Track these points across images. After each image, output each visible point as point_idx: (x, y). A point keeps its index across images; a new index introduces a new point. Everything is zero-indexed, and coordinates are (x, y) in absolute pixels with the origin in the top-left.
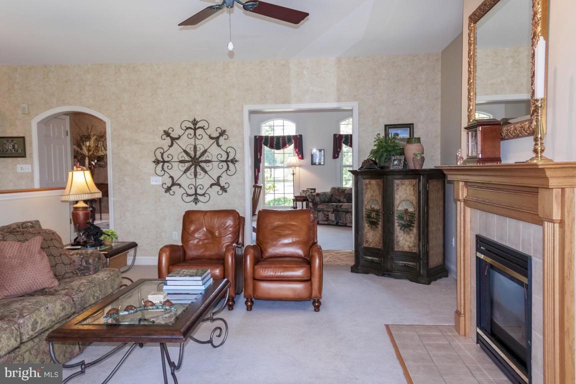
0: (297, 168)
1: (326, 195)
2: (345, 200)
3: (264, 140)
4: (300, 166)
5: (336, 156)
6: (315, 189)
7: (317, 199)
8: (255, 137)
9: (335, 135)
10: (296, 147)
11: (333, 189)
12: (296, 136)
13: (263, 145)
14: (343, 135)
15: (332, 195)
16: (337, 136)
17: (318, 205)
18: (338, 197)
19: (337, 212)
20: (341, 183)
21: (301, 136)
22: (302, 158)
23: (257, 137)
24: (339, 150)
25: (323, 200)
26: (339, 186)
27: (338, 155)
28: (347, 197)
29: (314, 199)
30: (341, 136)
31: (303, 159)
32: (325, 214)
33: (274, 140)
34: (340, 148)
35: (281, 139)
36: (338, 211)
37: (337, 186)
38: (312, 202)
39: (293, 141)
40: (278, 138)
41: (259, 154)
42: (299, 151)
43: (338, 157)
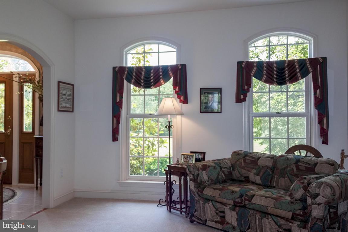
0: (179, 117)
1: (221, 168)
2: (258, 180)
3: (126, 73)
4: (181, 114)
5: (242, 97)
6: (204, 153)
7: (204, 176)
8: (114, 68)
9: (239, 64)
10: (175, 85)
11: (236, 154)
12: (176, 66)
13: (125, 82)
14: (253, 63)
15: (233, 167)
16: (243, 66)
17: (205, 187)
18: (243, 171)
19: (242, 210)
20: (251, 145)
21: (184, 66)
22: (185, 101)
23: (117, 69)
24: (246, 87)
25: (214, 177)
26: (247, 150)
27: (245, 96)
28: (261, 173)
29: (198, 175)
30: (250, 65)
31: (187, 103)
32: (217, 209)
33: (141, 74)
34: (249, 84)
35: (152, 71)
36: (244, 206)
37: (241, 148)
38: (194, 180)
39: (171, 74)
40: (148, 69)
41: (118, 95)
42: (180, 89)
43: (244, 100)
